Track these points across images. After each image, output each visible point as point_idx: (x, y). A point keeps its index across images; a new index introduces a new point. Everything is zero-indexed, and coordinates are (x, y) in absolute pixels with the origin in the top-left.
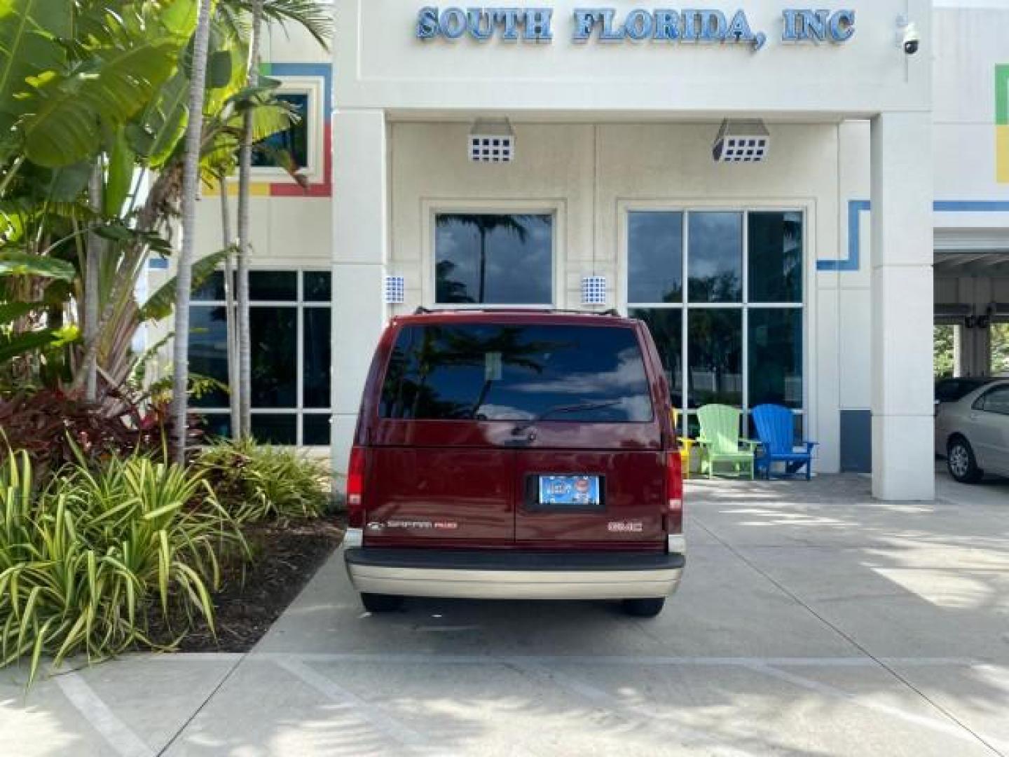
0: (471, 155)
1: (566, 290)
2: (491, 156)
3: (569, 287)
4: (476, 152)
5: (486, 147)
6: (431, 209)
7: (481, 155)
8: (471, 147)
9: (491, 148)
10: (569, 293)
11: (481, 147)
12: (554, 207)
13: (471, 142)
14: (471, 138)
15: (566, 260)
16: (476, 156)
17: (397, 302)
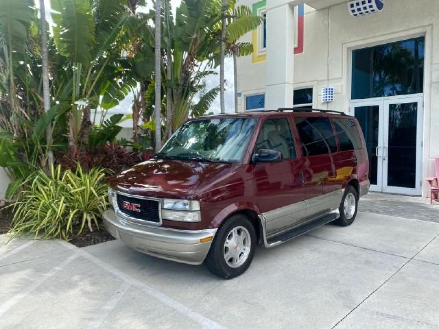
0: (352, 14)
1: (431, 83)
2: (363, 11)
3: (433, 81)
4: (353, 11)
5: (358, 7)
6: (348, 48)
7: (357, 12)
8: (350, 9)
9: (361, 6)
10: (433, 85)
11: (355, 8)
12: (425, 31)
13: (349, 6)
14: (349, 4)
15: (431, 64)
16: (354, 13)
17: (328, 101)
